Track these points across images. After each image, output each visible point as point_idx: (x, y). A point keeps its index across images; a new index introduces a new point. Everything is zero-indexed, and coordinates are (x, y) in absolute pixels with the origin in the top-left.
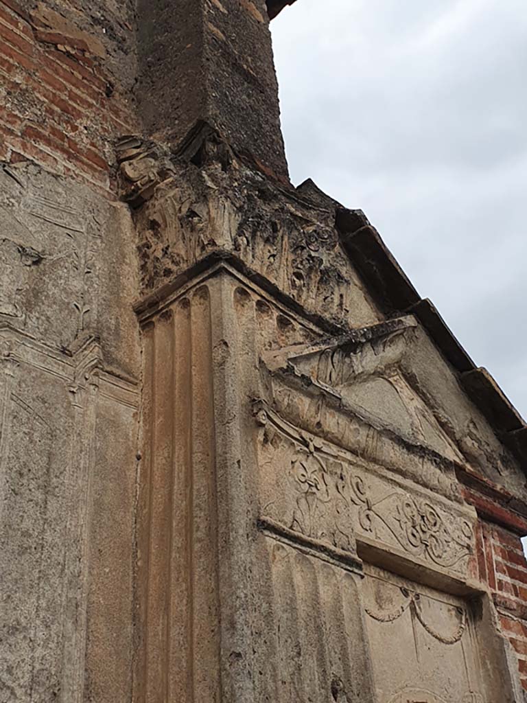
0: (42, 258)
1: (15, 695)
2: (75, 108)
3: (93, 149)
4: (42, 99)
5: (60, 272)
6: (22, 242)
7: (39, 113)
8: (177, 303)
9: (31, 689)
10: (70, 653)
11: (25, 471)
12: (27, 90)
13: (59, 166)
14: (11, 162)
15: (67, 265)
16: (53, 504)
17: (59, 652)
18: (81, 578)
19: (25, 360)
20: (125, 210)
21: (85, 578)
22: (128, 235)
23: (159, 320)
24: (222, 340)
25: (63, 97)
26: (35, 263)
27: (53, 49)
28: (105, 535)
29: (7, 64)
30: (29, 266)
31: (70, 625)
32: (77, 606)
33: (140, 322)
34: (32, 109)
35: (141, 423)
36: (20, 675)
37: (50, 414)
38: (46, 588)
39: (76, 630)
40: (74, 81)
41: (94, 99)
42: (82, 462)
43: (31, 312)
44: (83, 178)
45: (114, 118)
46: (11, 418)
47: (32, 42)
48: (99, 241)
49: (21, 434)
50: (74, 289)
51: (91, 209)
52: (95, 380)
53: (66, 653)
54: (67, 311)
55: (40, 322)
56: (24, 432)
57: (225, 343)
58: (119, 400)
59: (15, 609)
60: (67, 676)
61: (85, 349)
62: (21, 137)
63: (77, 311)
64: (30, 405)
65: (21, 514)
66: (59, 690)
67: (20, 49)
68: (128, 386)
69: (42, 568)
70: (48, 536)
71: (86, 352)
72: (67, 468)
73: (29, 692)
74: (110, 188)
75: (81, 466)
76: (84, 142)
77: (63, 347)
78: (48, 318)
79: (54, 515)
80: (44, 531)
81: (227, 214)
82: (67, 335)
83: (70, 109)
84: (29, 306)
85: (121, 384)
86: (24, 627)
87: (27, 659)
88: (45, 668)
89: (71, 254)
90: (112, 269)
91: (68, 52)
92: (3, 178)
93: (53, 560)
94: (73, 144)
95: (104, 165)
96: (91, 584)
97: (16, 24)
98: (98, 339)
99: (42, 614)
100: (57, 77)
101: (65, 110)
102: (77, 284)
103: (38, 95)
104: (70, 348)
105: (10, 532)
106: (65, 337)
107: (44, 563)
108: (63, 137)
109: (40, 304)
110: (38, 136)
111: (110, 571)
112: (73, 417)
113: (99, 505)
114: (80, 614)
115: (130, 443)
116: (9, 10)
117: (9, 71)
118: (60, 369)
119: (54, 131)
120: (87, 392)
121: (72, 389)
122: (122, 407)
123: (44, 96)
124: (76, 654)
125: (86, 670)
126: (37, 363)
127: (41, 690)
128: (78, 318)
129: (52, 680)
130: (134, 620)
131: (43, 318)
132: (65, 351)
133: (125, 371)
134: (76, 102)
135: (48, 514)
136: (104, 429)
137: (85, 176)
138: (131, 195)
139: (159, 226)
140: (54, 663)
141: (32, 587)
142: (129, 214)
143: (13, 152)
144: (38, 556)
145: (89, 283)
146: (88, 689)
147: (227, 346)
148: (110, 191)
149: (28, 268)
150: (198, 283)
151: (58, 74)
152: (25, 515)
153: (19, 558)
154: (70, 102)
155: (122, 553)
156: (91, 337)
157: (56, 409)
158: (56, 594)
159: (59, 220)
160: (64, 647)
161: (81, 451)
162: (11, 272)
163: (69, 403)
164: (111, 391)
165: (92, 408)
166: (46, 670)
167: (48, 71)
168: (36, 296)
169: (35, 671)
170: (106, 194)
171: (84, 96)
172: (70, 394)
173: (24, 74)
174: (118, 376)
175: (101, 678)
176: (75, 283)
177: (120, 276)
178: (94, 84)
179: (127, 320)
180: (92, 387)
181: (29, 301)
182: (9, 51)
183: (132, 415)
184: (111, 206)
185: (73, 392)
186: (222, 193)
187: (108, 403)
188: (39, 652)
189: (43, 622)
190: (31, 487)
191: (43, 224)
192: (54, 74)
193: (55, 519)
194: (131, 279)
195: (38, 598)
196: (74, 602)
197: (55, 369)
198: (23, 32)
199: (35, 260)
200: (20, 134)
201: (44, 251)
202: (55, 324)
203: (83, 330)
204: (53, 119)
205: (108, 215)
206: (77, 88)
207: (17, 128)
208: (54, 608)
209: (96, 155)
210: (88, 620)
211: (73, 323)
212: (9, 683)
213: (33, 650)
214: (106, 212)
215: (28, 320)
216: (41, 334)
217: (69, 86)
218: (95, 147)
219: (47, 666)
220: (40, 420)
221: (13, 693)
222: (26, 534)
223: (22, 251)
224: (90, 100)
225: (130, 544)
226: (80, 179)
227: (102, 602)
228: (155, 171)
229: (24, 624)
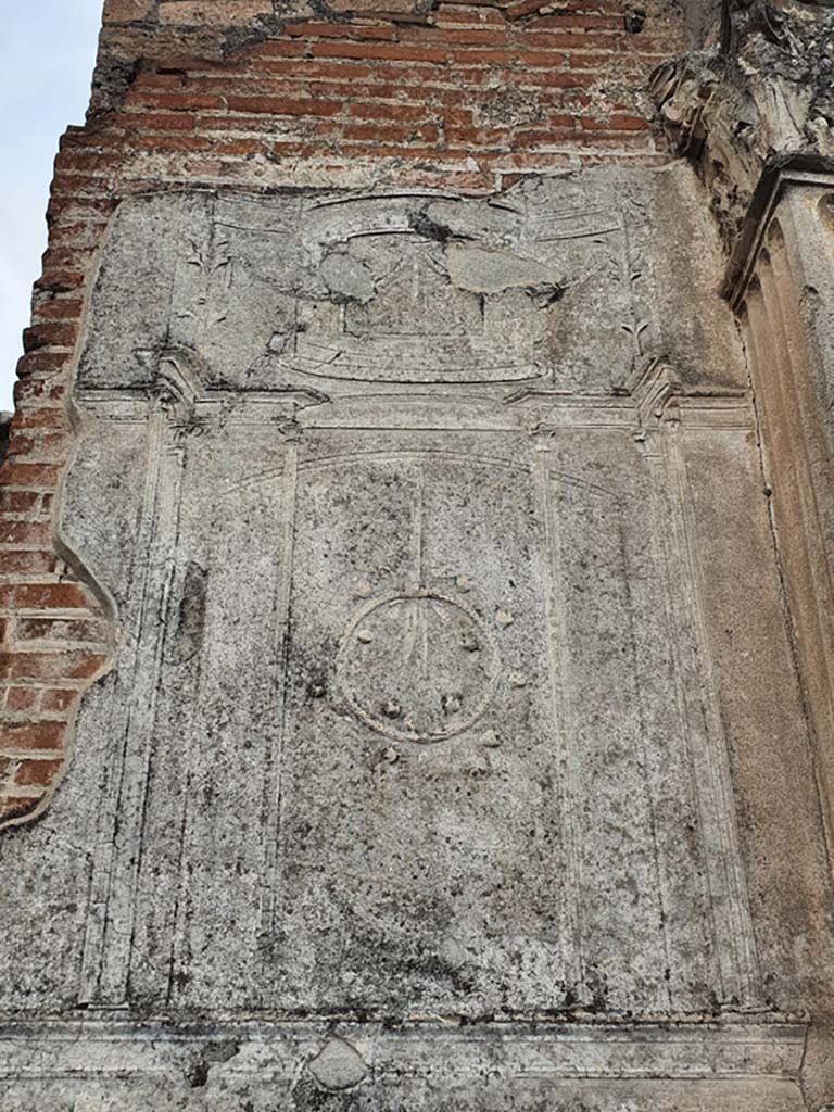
0: (563, 290)
1: (630, 837)
2: (582, 75)
3: (620, 112)
4: (532, 89)
5: (594, 295)
6: (531, 282)
7: (531, 109)
8: (758, 261)
9: (653, 827)
10: (704, 773)
11: (589, 559)
12: (508, 90)
13: (572, 161)
14: (504, 189)
15: (602, 281)
16: (639, 592)
17: (687, 774)
18: (702, 673)
19: (561, 425)
20: (682, 167)
21: (708, 673)
22: (693, 198)
23: (749, 295)
24: (807, 286)
25: (563, 70)
26: (552, 300)
27: (536, 19)
28: (733, 609)
29: (474, 74)
30: (546, 306)
31: (697, 738)
32: (703, 711)
33: (734, 308)
34: (520, 110)
35: (762, 446)
36: (632, 811)
37: (611, 480)
38: (650, 696)
39: (708, 740)
40: (573, 41)
41: (608, 47)
42: (674, 524)
43: (560, 363)
44: (611, 157)
45: (646, 54)
46: (556, 501)
47: (503, 28)
48: (646, 229)
49: (575, 517)
50: (618, 308)
51: (626, 192)
52: (674, 413)
53: (698, 773)
54: (612, 342)
55: (575, 369)
56: (579, 513)
57: (812, 289)
58: (718, 426)
59: (608, 730)
60: (706, 803)
61: (648, 378)
62: (513, 151)
63: (628, 334)
64: (580, 477)
65: (594, 612)
66: (696, 822)
67: (488, 45)
68: (729, 402)
69: (639, 673)
70: (640, 631)
71: (651, 382)
72: (652, 539)
73: (650, 830)
74: (657, 150)
75: (674, 530)
76: (603, 110)
77: (615, 389)
78: (586, 361)
79: (644, 603)
80: (632, 626)
81: (782, 99)
82: (619, 370)
83: (575, 79)
84: (555, 356)
85: (718, 403)
86: (626, 752)
87: (639, 791)
88: (668, 796)
89: (606, 265)
90: (673, 257)
91: (557, 10)
92: (491, 215)
93: (653, 658)
94: (588, 122)
95: (643, 124)
96: (723, 678)
97: (475, 18)
98: (665, 358)
99: (651, 730)
100: (548, 50)
101: (568, 86)
102: (622, 300)
103: (526, 88)
104: (626, 386)
105: (583, 639)
106: (615, 374)
107: (639, 666)
108: (571, 121)
109: (572, 347)
110: (535, 138)
111: (751, 654)
112: (648, 473)
113: (714, 575)
114: (710, 720)
115: (751, 478)
116: (462, 8)
117: (478, 81)
118: (615, 419)
119: (556, 120)
120: (663, 433)
121: (638, 437)
122: (725, 434)
123: (535, 84)
124: (713, 772)
125: (736, 791)
126: (579, 423)
127: (668, 826)
128: (632, 342)
129: (684, 811)
130: (805, 712)
131: (578, 363)
132: (618, 393)
133: (722, 384)
134: (583, 66)
135: (635, 604)
136: (701, 471)
137: (615, 153)
138: (684, 144)
139: (721, 165)
140: (682, 789)
141: (628, 699)
142: (690, 170)
143: (504, 175)
144: (630, 657)
145: (640, 290)
146: (743, 815)
147: (816, 292)
148: (658, 154)
149: (545, 310)
150: (768, 220)
151: (549, 46)
152: (600, 613)
153: (602, 667)
154: (574, 71)
155: (769, 627)
156: (652, 360)
157: (619, 470)
158: (667, 702)
159: (581, 229)
160: (692, 765)
161: (670, 512)
162: (522, 325)
163: (639, 456)
164: (703, 419)
165: (674, 450)
166: (672, 799)
167: (535, 50)
168: (563, 340)
169: (654, 803)
170: (651, 161)
171: (592, 53)
172: (638, 445)
173: (500, 73)
174: (710, 395)
175: (764, 798)
176: (620, 299)
177: (689, 260)
178: (605, 28)
179: (712, 313)
180: (669, 424)
181: (554, 351)
182: (474, 56)
183: (744, 439)
184: (657, 173)
185: (641, 441)
186: (766, 74)
187: (701, 436)
188: (655, 779)
189: (654, 740)
190: (602, 576)
191: (557, 245)
192: (543, 50)
193: (646, 608)
194: (709, 256)
195: (641, 712)
196: (698, 707)
197: (608, 421)
198: (487, 22)
199: (551, 296)
200: (509, 149)
201: (564, 279)
202: (597, 365)
203: (642, 354)
204: (553, 105)
205: (655, 187)
206: (582, 46)
207: (503, 146)
208: (668, 719)
209: (626, 118)
210: (726, 726)
211: (626, 352)
212: (618, 824)
213: (645, 778)
214: (651, 184)
215: (557, 375)
216: (580, 383)
217: (567, 52)
218: (624, 108)
219: (672, 794)
220: (598, 491)
221: (625, 834)
222: (607, 636)
223: (532, 293)
224: (602, 52)
225: (780, 612)
226: (607, 160)
227: (745, 698)
228: (695, 94)
229: (625, 748)
